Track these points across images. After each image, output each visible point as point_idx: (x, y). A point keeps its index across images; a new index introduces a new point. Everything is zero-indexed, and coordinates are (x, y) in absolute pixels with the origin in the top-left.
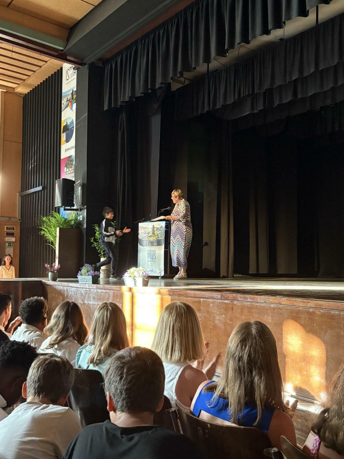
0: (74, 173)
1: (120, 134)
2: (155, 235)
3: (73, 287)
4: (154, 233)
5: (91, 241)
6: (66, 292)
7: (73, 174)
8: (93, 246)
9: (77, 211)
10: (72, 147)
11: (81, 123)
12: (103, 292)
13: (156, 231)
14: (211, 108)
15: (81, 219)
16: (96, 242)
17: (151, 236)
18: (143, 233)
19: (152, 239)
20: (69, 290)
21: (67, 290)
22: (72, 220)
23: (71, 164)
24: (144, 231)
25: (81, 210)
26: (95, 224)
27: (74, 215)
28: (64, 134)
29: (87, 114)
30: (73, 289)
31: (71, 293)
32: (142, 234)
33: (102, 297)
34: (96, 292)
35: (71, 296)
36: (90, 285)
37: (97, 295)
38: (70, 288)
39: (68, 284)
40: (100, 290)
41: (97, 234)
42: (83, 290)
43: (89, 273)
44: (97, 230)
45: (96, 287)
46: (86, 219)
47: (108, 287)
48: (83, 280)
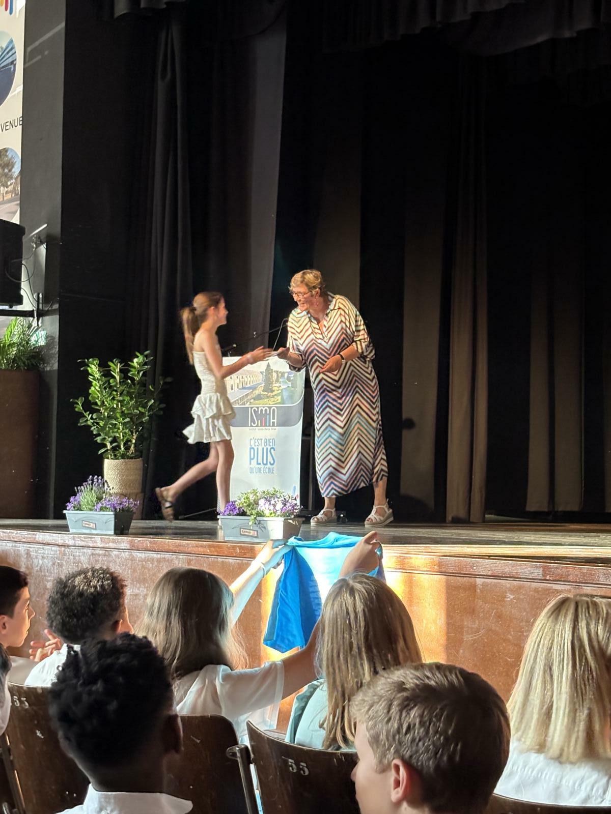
0: (19, 202)
1: (161, 87)
2: (274, 393)
3: (49, 544)
4: (268, 389)
5: (76, 409)
6: (23, 559)
7: (15, 207)
8: (82, 423)
9: (30, 316)
10: (8, 124)
11: (46, 53)
12: (153, 559)
13: (277, 381)
14: (438, 18)
15: (42, 343)
16: (92, 411)
17: (259, 397)
18: (235, 387)
19: (262, 405)
21: (28, 553)
22: (11, 345)
23: (6, 175)
24: (237, 381)
25: (41, 314)
26: (88, 360)
27: (17, 330)
29: (63, 24)
30: (49, 551)
32: (232, 389)
33: (149, 574)
34: (128, 559)
35: (41, 572)
36: (109, 539)
37: (131, 569)
38: (39, 546)
39: (33, 534)
40: (144, 554)
41: (95, 388)
42: (82, 553)
43: (105, 503)
44: (94, 376)
45: (130, 545)
46: (59, 343)
47: (168, 545)
48: (84, 525)
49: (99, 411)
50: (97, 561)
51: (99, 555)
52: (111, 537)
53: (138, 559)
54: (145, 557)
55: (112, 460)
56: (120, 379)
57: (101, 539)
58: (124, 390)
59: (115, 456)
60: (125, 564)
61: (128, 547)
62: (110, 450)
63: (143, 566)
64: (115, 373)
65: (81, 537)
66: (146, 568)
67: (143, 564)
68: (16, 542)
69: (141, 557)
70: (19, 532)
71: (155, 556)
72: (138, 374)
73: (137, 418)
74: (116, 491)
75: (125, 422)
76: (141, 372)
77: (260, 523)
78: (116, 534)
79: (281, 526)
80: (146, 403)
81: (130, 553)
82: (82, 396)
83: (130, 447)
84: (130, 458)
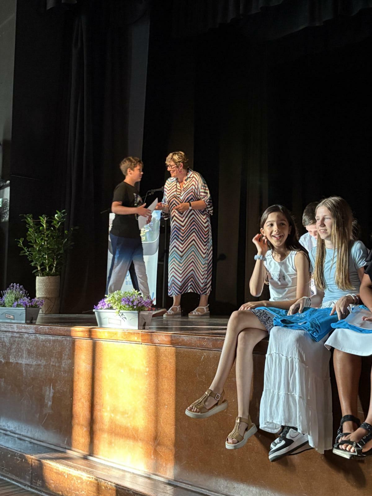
5: (19, 245)
8: (22, 254)
16: (29, 247)
26: (26, 215)
29: (14, 15)
33: (48, 350)
36: (22, 326)
37: (36, 347)
40: (44, 337)
41: (30, 233)
42: (5, 335)
43: (20, 301)
44: (30, 225)
45: (35, 330)
46: (10, 205)
47: (60, 331)
48: (6, 317)
49: (32, 246)
50: (14, 341)
51: (16, 337)
52: (23, 325)
53: (40, 340)
54: (45, 339)
55: (40, 277)
56: (46, 227)
57: (17, 326)
58: (49, 234)
59: (43, 274)
60: (32, 343)
61: (34, 331)
62: (39, 271)
63: (43, 345)
64: (44, 224)
65: (4, 325)
66: (45, 346)
67: (43, 343)
69: (43, 339)
71: (51, 338)
72: (58, 223)
73: (57, 251)
74: (42, 296)
75: (49, 253)
76: (59, 222)
77: (122, 315)
78: (27, 323)
79: (137, 316)
80: (63, 241)
81: (35, 336)
82: (22, 237)
83: (53, 269)
84: (51, 275)
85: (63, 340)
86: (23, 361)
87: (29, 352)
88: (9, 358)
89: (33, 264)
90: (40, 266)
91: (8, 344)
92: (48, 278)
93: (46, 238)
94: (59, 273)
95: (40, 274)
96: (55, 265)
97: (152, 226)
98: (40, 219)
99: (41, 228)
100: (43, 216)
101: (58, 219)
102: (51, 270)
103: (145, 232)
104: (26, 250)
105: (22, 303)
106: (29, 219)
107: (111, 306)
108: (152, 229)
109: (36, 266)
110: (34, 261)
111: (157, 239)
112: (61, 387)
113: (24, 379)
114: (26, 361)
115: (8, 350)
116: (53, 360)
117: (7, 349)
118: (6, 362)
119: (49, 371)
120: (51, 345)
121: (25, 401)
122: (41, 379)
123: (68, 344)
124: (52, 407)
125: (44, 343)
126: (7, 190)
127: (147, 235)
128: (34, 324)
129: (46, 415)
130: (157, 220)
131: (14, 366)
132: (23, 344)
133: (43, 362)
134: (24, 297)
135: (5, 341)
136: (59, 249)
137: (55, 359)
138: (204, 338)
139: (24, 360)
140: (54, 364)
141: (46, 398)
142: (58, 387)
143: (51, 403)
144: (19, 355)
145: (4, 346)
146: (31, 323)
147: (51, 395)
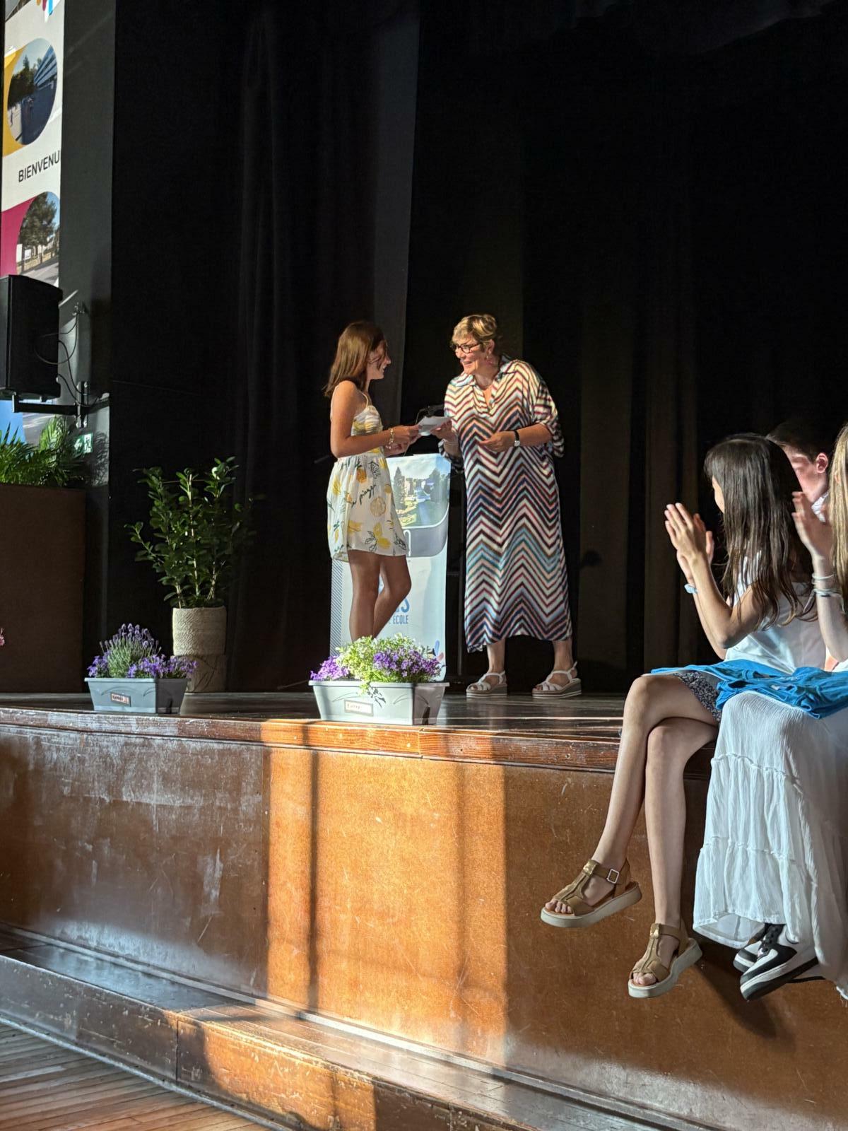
0: (56, 264)
2: (407, 510)
3: (65, 729)
5: (133, 539)
6: (31, 752)
7: (54, 268)
8: (139, 557)
9: (71, 414)
10: (47, 160)
12: (214, 750)
13: (411, 493)
15: (88, 450)
16: (155, 541)
20: (49, 741)
21: (38, 742)
22: (48, 453)
23: (44, 228)
25: (86, 410)
26: (148, 469)
27: (56, 433)
28: (14, 109)
29: (111, 15)
30: (65, 738)
31: (55, 756)
33: (207, 775)
34: (177, 752)
35: (56, 770)
36: (148, 719)
37: (181, 766)
38: (53, 733)
39: (45, 714)
40: (199, 744)
41: (158, 509)
42: (112, 742)
43: (143, 664)
44: (156, 492)
45: (179, 729)
46: (110, 448)
47: (235, 729)
48: (113, 699)
49: (163, 540)
50: (132, 754)
51: (135, 745)
52: (151, 718)
53: (191, 751)
54: (202, 749)
55: (183, 610)
56: (193, 496)
57: (137, 720)
58: (198, 512)
59: (188, 603)
61: (176, 731)
62: (180, 595)
63: (198, 761)
64: (187, 489)
65: (109, 718)
66: (203, 765)
67: (198, 759)
68: (21, 725)
69: (196, 749)
70: (24, 711)
71: (216, 746)
72: (219, 488)
73: (217, 551)
74: (188, 652)
75: (199, 556)
76: (223, 484)
77: (376, 692)
78: (158, 713)
79: (410, 695)
80: (231, 529)
81: (180, 742)
82: (141, 521)
83: (209, 590)
84: (207, 605)
85: (242, 751)
86: (154, 798)
87: (166, 779)
88: (120, 793)
89: (164, 580)
90: (182, 586)
91: (117, 761)
92: (200, 611)
93: (193, 520)
94: (222, 599)
95: (182, 602)
96: (213, 583)
97: (431, 489)
98: (179, 479)
99: (181, 499)
100: (185, 471)
101: (218, 478)
102: (205, 592)
103: (415, 503)
104: (150, 552)
105: (147, 667)
106: (154, 478)
107: (349, 672)
108: (431, 496)
109: (173, 584)
110: (167, 574)
111: (444, 518)
112: (240, 856)
113: (154, 840)
114: (159, 798)
115: (117, 774)
116: (219, 795)
117: (115, 771)
118: (114, 801)
119: (211, 820)
120: (215, 761)
121: (159, 890)
122: (193, 839)
123: (253, 760)
124: (220, 903)
125: (199, 757)
126: (104, 415)
127: (422, 511)
128: (176, 715)
129: (206, 919)
130: (444, 475)
131: (132, 810)
132: (152, 760)
133: (198, 801)
134: (151, 654)
135: (112, 755)
136: (222, 546)
137: (225, 793)
138: (568, 744)
139: (155, 796)
140: (222, 805)
141: (206, 882)
142: (233, 857)
143: (218, 894)
144: (142, 784)
145: (108, 765)
146: (169, 713)
147: (218, 874)
